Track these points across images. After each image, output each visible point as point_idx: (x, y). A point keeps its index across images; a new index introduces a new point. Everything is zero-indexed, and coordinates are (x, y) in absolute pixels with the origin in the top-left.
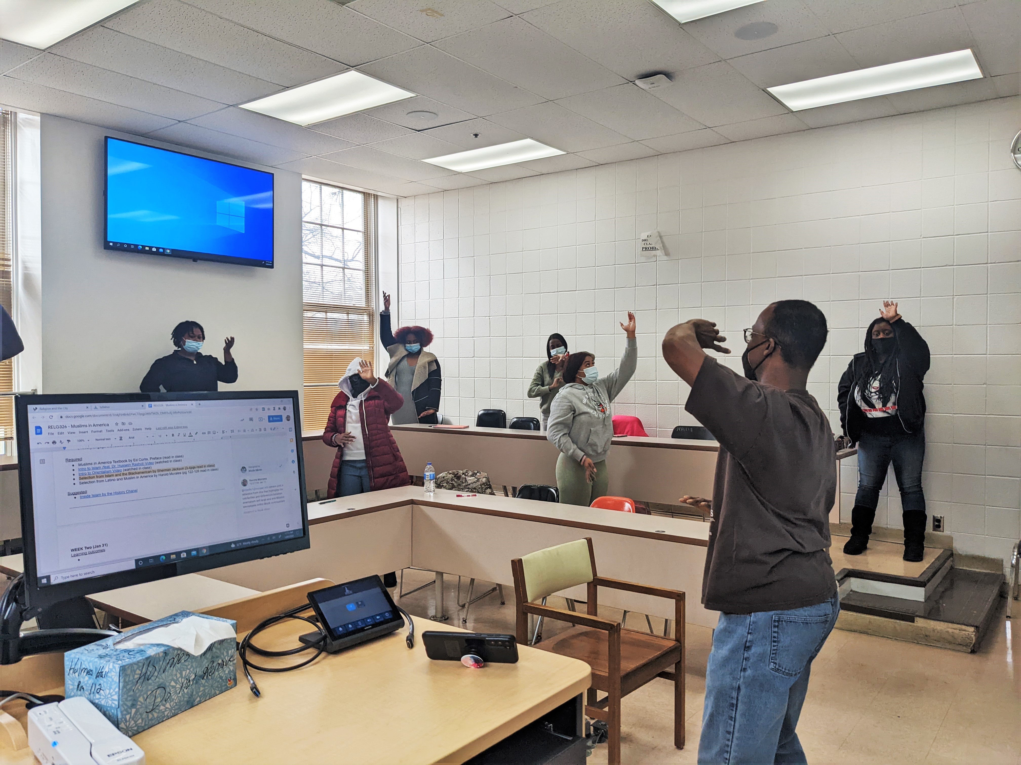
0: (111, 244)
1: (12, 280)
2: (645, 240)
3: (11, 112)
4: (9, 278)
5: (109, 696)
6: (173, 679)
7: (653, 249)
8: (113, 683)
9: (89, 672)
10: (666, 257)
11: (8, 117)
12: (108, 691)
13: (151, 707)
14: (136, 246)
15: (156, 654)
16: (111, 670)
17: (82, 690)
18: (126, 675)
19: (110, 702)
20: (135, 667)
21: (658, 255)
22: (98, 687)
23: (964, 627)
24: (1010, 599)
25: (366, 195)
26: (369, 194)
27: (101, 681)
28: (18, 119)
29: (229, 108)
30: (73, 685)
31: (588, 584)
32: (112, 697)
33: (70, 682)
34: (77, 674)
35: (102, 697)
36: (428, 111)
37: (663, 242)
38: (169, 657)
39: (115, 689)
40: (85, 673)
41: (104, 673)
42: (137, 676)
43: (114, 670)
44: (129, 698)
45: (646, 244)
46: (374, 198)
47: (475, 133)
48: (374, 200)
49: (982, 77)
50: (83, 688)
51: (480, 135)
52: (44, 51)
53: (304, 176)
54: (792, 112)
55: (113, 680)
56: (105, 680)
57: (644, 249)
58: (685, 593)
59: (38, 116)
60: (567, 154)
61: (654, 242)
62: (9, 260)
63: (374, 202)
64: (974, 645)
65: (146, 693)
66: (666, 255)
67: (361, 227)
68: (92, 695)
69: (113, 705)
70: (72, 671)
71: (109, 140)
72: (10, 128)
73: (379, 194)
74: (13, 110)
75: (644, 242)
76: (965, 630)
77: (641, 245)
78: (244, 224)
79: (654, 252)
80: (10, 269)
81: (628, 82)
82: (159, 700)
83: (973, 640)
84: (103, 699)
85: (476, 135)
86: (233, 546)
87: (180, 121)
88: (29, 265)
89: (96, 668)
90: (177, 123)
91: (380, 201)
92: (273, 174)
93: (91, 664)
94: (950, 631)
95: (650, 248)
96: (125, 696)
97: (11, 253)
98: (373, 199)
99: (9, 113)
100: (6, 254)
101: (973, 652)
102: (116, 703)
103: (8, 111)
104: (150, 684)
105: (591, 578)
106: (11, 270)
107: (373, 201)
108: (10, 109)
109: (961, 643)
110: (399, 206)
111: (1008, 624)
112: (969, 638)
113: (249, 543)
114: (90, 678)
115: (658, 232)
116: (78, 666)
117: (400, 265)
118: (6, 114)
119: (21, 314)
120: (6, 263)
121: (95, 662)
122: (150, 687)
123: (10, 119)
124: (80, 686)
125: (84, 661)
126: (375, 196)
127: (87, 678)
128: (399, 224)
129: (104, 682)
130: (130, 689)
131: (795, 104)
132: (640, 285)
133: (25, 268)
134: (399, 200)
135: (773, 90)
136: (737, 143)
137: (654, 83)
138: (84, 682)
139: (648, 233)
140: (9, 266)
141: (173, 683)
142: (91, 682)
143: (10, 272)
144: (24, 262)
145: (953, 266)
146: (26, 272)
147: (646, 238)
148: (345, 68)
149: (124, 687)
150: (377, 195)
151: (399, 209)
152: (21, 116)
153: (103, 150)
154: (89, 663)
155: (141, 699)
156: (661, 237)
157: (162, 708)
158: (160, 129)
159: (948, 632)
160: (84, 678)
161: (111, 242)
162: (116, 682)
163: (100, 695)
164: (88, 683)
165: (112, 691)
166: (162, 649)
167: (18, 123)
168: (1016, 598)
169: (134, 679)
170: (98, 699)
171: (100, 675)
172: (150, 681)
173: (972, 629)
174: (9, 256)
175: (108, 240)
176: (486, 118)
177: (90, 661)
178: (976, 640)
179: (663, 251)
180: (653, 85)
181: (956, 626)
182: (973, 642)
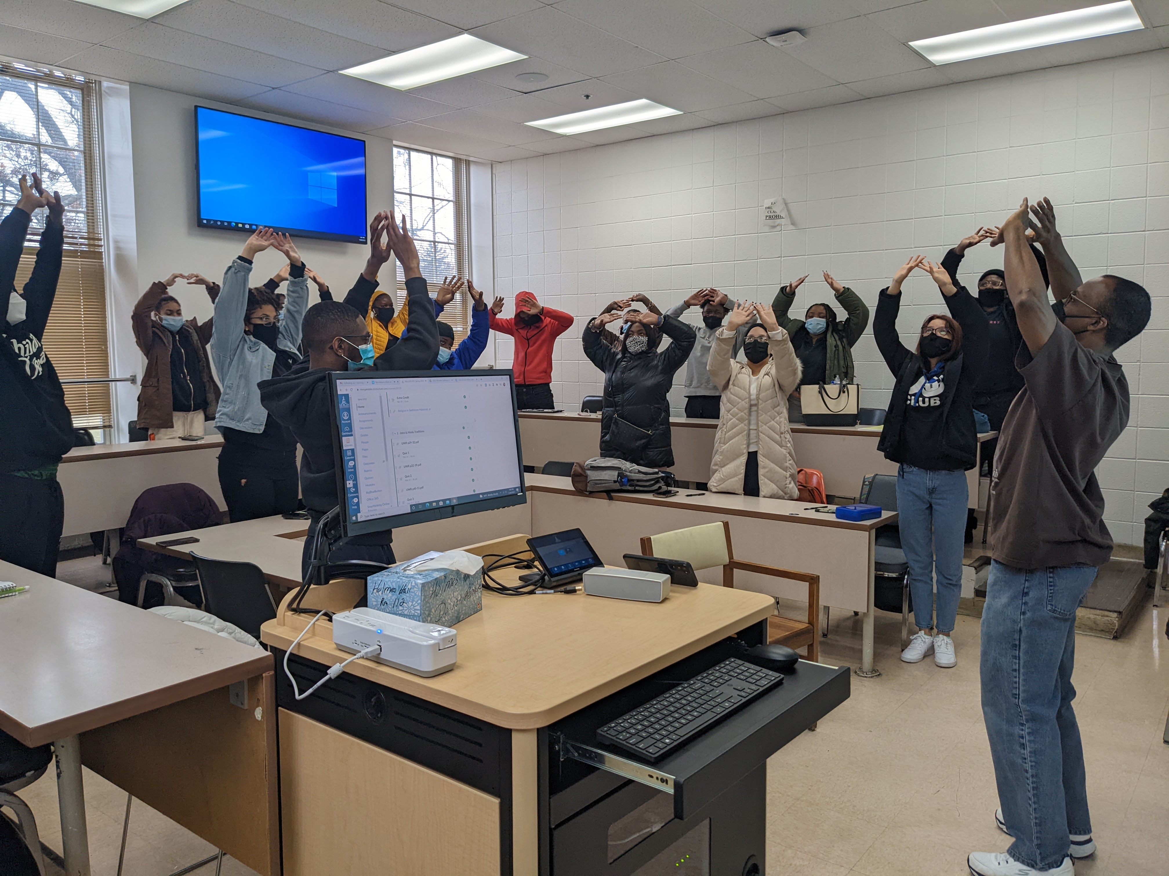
0: (205, 222)
1: (104, 261)
2: (769, 208)
3: (95, 81)
4: (102, 259)
5: (412, 607)
6: (449, 598)
7: (778, 217)
8: (415, 597)
9: (392, 590)
10: (792, 226)
11: (92, 87)
12: (410, 604)
13: (438, 618)
14: (229, 223)
15: (440, 577)
16: (414, 586)
17: (385, 604)
18: (425, 590)
19: (413, 612)
20: (430, 585)
21: (783, 224)
22: (401, 601)
23: (1106, 613)
24: (1158, 588)
25: (457, 161)
26: (460, 159)
27: (404, 596)
28: (103, 89)
29: (328, 74)
30: (377, 601)
31: (724, 566)
32: (415, 608)
33: (373, 600)
34: (380, 593)
35: (405, 609)
36: (539, 72)
37: (788, 211)
38: (447, 580)
39: (418, 601)
40: (388, 591)
41: (407, 590)
42: (431, 592)
43: (416, 586)
44: (427, 609)
45: (769, 212)
46: (466, 164)
47: (586, 94)
48: (466, 165)
49: (1144, 28)
50: (387, 603)
51: (591, 96)
52: (148, 20)
53: (395, 142)
54: (935, 66)
55: (415, 594)
56: (408, 595)
57: (768, 218)
58: (819, 576)
59: (126, 85)
60: (684, 113)
61: (779, 210)
62: (101, 240)
63: (466, 168)
64: (1116, 632)
65: (436, 606)
66: (792, 224)
67: (451, 197)
68: (395, 608)
69: (416, 614)
70: (375, 591)
71: (199, 109)
72: (94, 98)
73: (471, 159)
74: (98, 78)
75: (768, 210)
76: (1107, 616)
77: (764, 213)
78: (336, 197)
79: (778, 221)
80: (101, 249)
81: (758, 39)
82: (442, 613)
83: (1115, 626)
84: (406, 610)
85: (587, 97)
86: (481, 496)
87: (273, 88)
88: (122, 245)
89: (399, 587)
90: (270, 90)
91: (473, 168)
92: (364, 141)
93: (394, 584)
94: (1092, 616)
95: (774, 217)
96: (425, 607)
97: (102, 232)
98: (464, 164)
99: (93, 82)
100: (97, 233)
101: (1115, 638)
102: (419, 612)
103: (92, 80)
104: (438, 600)
105: (727, 560)
106: (103, 250)
107: (464, 166)
108: (94, 78)
109: (1103, 629)
110: (494, 172)
111: (1155, 612)
112: (1113, 624)
113: (491, 495)
114: (393, 595)
115: (783, 199)
116: (382, 586)
117: (495, 238)
118: (90, 83)
119: (115, 296)
120: (96, 243)
121: (398, 582)
122: (438, 602)
123: (94, 88)
124: (383, 602)
125: (387, 582)
126: (467, 162)
127: (390, 595)
128: (494, 193)
129: (407, 596)
130: (427, 602)
131: (937, 58)
132: (762, 257)
133: (118, 248)
134: (494, 166)
135: (914, 44)
136: (872, 99)
137: (786, 41)
138: (387, 598)
139: (773, 200)
140: (101, 246)
141: (449, 601)
142: (394, 597)
143: (102, 252)
144: (116, 242)
145: (1108, 233)
146: (118, 252)
147: (769, 205)
148: (458, 31)
149: (424, 600)
150: (469, 161)
151: (494, 176)
152: (105, 84)
153: (193, 119)
154: (392, 583)
155: (433, 610)
156: (786, 204)
157: (444, 619)
158: (251, 96)
159: (1089, 618)
160: (387, 595)
161: (205, 219)
162: (418, 596)
163: (403, 607)
164: (391, 599)
165: (414, 603)
166: (442, 574)
167: (103, 92)
168: (1164, 588)
169: (430, 594)
170: (401, 610)
171: (403, 591)
172: (438, 597)
173: (1115, 615)
174: (100, 235)
175: (202, 217)
176: (600, 78)
177: (393, 582)
178: (1120, 626)
179: (789, 219)
180: (785, 43)
181: (1098, 612)
182: (1116, 628)
